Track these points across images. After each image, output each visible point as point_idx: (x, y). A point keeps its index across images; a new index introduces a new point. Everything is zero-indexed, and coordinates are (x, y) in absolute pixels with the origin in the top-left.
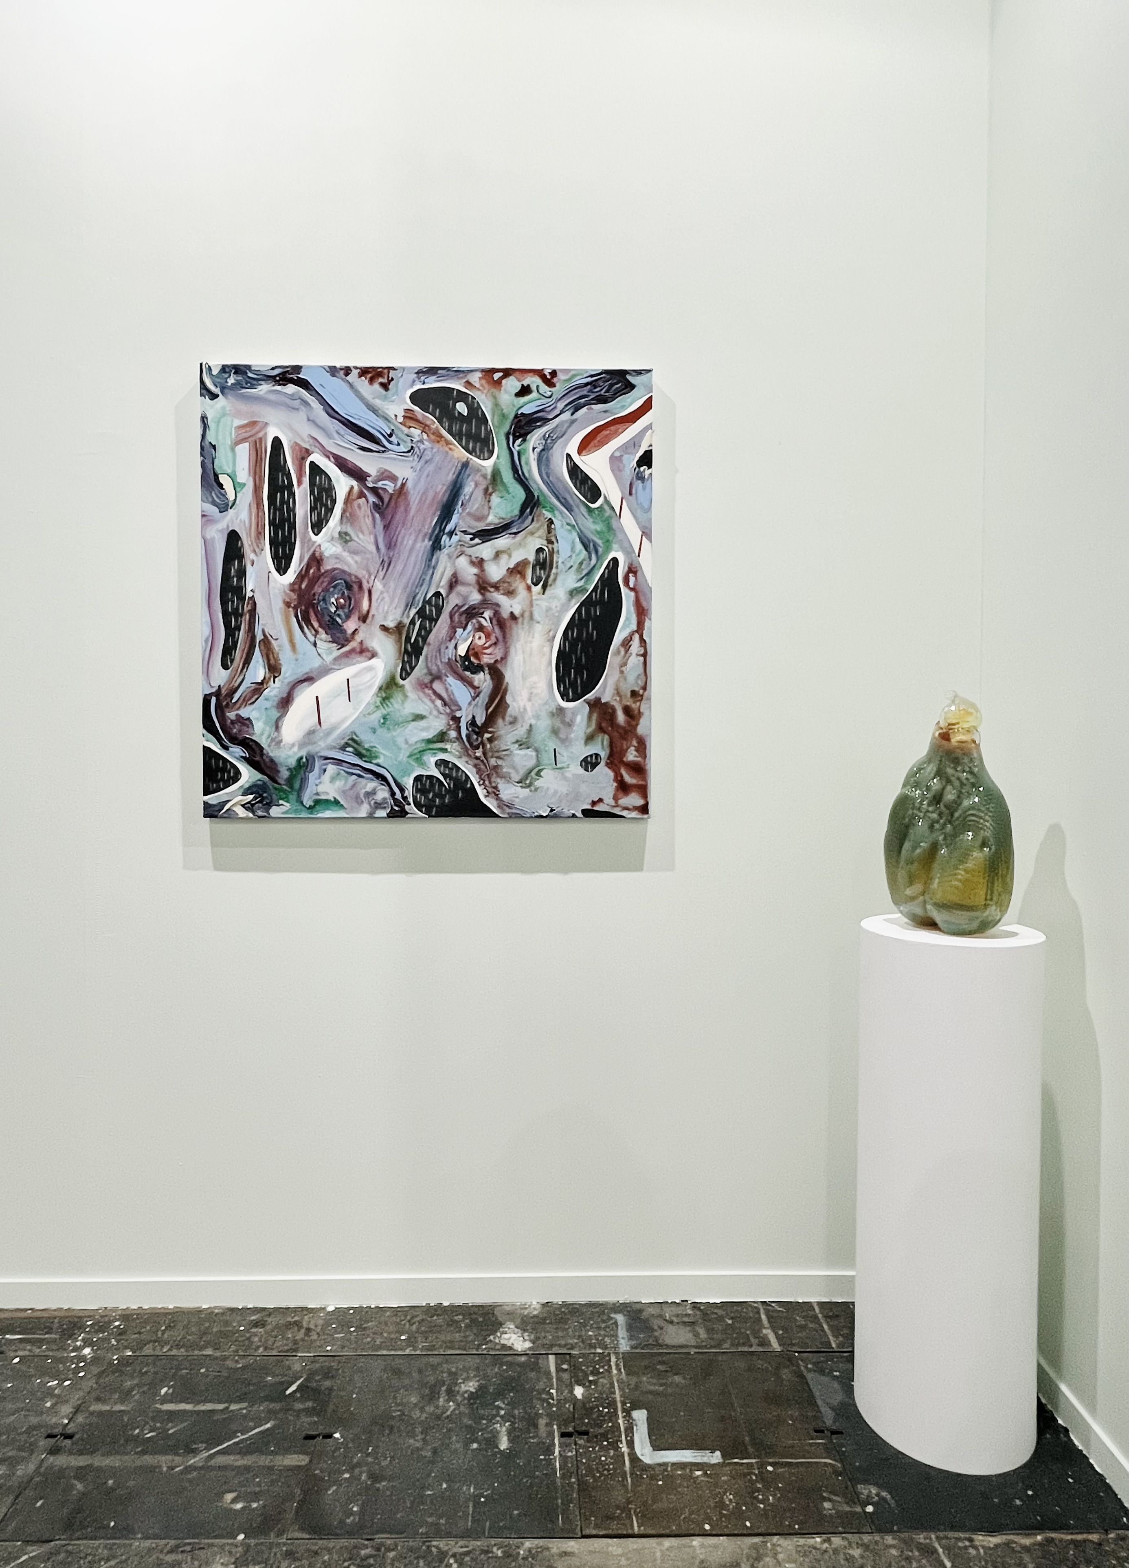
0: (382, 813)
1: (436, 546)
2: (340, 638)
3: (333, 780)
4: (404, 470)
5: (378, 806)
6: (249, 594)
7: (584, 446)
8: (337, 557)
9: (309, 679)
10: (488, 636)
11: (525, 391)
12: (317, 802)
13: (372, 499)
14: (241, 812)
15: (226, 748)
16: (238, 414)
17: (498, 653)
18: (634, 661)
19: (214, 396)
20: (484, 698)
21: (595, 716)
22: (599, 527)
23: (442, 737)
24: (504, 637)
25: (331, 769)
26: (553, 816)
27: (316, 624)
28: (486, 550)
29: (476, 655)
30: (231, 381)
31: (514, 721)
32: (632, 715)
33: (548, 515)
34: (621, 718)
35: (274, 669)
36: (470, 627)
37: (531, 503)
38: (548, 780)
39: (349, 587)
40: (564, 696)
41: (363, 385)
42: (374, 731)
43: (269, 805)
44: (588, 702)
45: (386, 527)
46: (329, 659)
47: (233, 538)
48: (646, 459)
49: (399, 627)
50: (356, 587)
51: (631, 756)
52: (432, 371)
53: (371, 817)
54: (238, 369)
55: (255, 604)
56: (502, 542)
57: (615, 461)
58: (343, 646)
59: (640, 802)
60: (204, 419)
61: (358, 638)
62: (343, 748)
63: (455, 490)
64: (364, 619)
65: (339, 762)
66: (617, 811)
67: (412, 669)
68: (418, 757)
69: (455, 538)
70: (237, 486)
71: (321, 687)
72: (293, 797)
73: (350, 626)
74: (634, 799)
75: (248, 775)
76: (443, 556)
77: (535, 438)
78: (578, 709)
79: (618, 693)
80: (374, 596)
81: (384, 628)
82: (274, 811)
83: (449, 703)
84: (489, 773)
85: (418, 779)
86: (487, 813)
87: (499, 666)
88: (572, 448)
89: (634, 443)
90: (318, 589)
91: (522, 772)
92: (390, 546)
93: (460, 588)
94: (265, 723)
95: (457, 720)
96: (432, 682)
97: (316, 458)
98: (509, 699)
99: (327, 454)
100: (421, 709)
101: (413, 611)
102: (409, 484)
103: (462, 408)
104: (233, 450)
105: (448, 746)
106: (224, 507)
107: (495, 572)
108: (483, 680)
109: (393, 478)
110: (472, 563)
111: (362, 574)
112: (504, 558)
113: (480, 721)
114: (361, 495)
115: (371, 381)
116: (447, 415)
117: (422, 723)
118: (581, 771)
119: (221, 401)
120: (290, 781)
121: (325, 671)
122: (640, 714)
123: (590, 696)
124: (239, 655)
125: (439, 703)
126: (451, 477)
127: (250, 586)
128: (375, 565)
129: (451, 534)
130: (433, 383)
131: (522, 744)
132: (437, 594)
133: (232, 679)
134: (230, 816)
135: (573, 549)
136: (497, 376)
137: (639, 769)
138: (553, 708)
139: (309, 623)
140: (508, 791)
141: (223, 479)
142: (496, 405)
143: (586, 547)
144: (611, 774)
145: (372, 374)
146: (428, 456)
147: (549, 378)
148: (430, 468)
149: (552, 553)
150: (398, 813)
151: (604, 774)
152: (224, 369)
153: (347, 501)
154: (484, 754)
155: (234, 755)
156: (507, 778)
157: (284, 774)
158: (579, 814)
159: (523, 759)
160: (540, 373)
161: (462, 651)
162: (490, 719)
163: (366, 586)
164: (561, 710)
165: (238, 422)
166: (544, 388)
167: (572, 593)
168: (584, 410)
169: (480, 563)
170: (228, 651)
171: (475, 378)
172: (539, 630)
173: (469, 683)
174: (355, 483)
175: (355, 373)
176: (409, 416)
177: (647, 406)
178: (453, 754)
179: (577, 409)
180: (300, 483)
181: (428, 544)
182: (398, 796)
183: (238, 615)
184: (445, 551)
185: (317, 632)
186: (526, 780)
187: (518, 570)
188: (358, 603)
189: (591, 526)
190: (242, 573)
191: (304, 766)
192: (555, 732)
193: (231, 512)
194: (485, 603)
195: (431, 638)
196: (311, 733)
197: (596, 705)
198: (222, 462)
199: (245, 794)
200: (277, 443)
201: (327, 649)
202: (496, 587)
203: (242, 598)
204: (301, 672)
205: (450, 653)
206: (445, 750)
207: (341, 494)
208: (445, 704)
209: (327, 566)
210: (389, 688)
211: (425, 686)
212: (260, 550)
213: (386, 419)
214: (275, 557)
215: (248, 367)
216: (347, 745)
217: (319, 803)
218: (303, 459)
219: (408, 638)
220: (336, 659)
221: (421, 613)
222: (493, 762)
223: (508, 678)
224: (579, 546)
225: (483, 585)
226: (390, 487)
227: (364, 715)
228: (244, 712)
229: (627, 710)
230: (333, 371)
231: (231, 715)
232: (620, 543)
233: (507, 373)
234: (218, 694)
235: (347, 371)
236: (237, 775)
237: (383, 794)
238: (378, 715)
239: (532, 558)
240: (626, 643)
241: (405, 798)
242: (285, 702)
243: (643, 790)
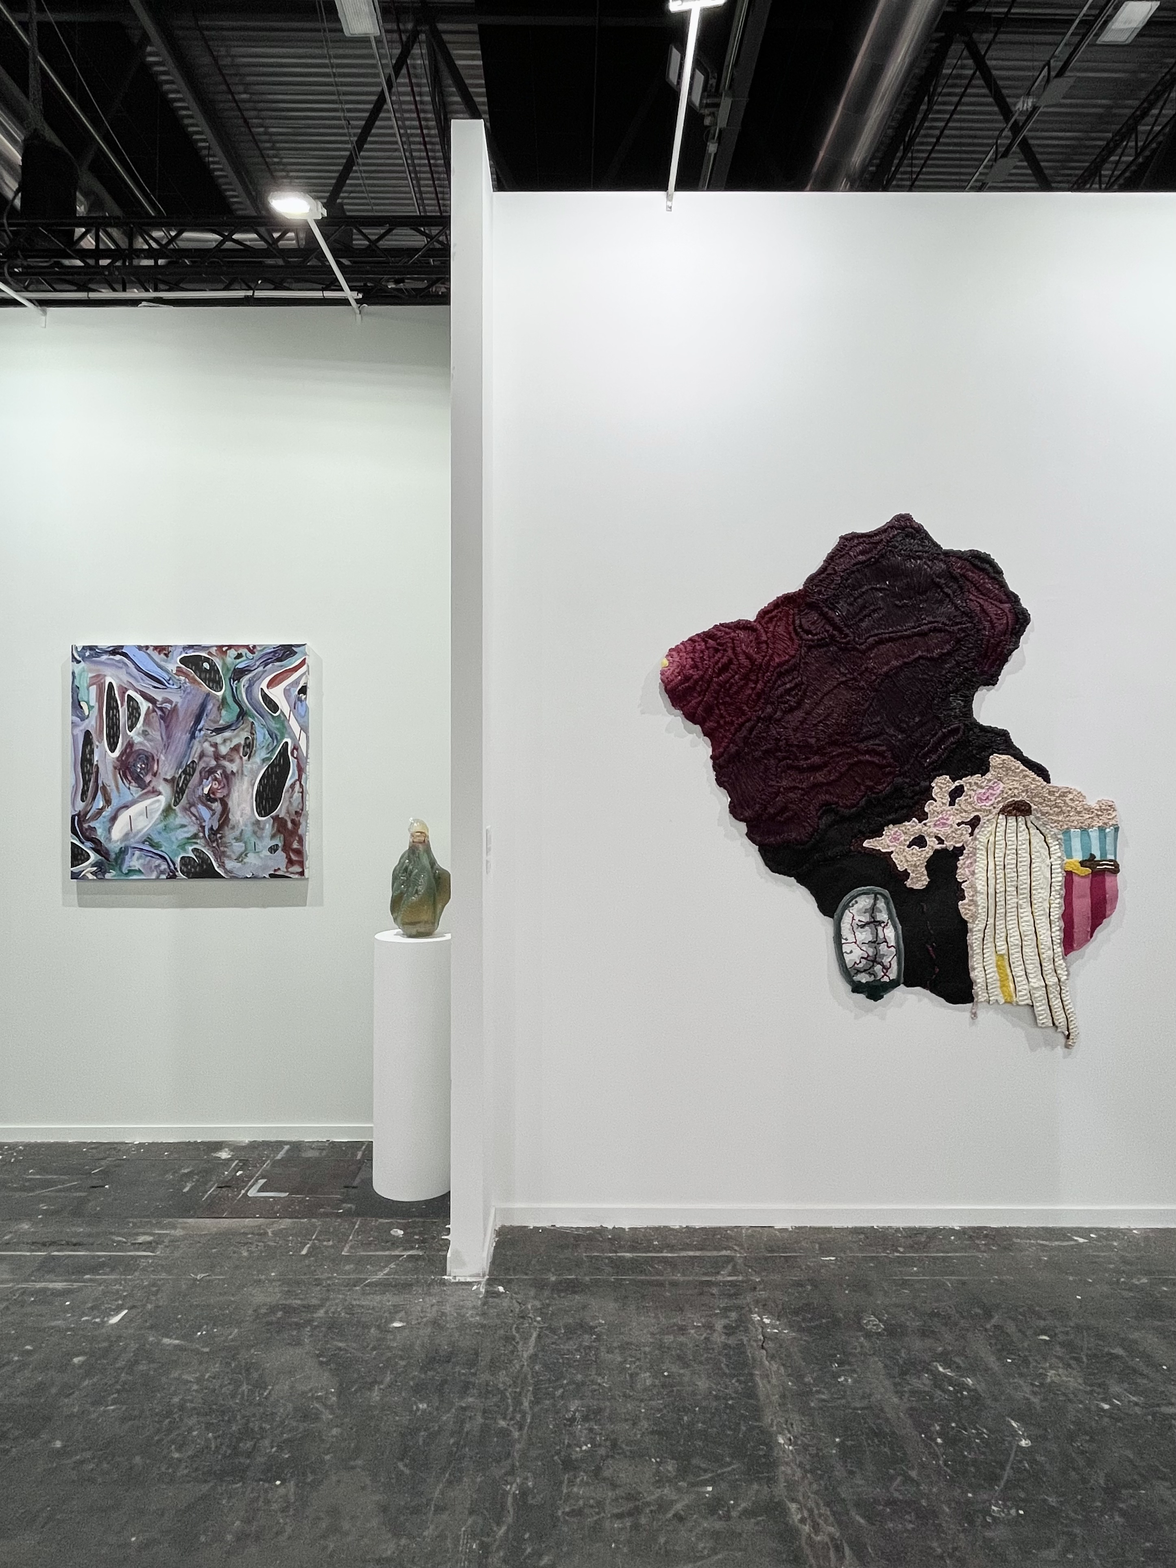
0: (164, 877)
1: (193, 737)
2: (142, 785)
3: (138, 859)
4: (176, 698)
5: (162, 872)
6: (95, 763)
7: (270, 684)
8: (141, 743)
9: (126, 807)
10: (219, 784)
11: (239, 656)
12: (130, 871)
13: (159, 713)
14: (90, 876)
15: (83, 843)
16: (91, 671)
17: (225, 792)
18: (297, 795)
19: (78, 662)
20: (217, 815)
21: (276, 825)
22: (278, 726)
23: (195, 836)
24: (228, 783)
25: (137, 853)
26: (254, 877)
27: (130, 778)
28: (218, 739)
29: (213, 793)
30: (87, 654)
31: (233, 828)
32: (296, 824)
33: (251, 720)
34: (290, 825)
35: (108, 802)
36: (210, 779)
37: (242, 714)
38: (251, 858)
39: (147, 758)
40: (260, 814)
41: (155, 655)
42: (160, 833)
43: (104, 873)
44: (272, 817)
45: (167, 727)
46: (136, 796)
47: (87, 734)
48: (303, 690)
49: (173, 779)
50: (150, 759)
51: (295, 845)
52: (191, 647)
53: (158, 878)
54: (91, 648)
55: (98, 768)
56: (227, 734)
57: (286, 692)
58: (143, 789)
59: (301, 870)
60: (73, 673)
61: (152, 785)
62: (143, 843)
63: (203, 707)
64: (155, 775)
65: (141, 850)
66: (287, 875)
67: (180, 800)
68: (182, 846)
69: (202, 733)
70: (90, 708)
71: (133, 811)
72: (117, 868)
73: (148, 779)
74: (297, 869)
75: (93, 857)
76: (196, 742)
77: (245, 680)
78: (267, 821)
79: (288, 812)
80: (160, 763)
81: (165, 780)
82: (108, 876)
83: (200, 819)
84: (220, 856)
85: (183, 858)
86: (219, 876)
87: (226, 799)
88: (264, 685)
89: (297, 682)
90: (131, 760)
91: (238, 854)
92: (169, 737)
93: (205, 759)
94: (104, 830)
95: (203, 827)
96: (190, 807)
97: (131, 692)
98: (230, 816)
99: (136, 690)
100: (184, 821)
101: (180, 771)
102: (179, 705)
103: (206, 665)
104: (88, 689)
105: (198, 841)
106: (83, 719)
107: (224, 750)
108: (217, 806)
109: (170, 702)
110: (211, 745)
111: (154, 752)
112: (228, 743)
113: (215, 828)
114: (154, 711)
115: (160, 653)
116: (199, 669)
117: (185, 829)
118: (269, 854)
119: (82, 664)
120: (116, 860)
121: (134, 802)
122: (300, 823)
123: (273, 814)
124: (89, 793)
125: (194, 818)
126: (201, 701)
127: (96, 758)
128: (161, 747)
129: (200, 730)
130: (191, 653)
131: (237, 839)
132: (193, 762)
133: (87, 805)
134: (85, 878)
135: (264, 738)
136: (224, 649)
137: (299, 852)
138: (253, 820)
139: (126, 778)
140: (230, 864)
141: (83, 704)
142: (224, 664)
143: (271, 737)
144: (285, 855)
145: (160, 649)
146: (189, 691)
147: (252, 649)
148: (189, 697)
149: (253, 739)
150: (172, 876)
151: (280, 854)
152: (84, 648)
153: (147, 714)
154: (218, 845)
155: (87, 847)
156: (229, 857)
157: (113, 856)
158: (267, 876)
159: (238, 847)
160: (247, 647)
161: (206, 791)
162: (221, 827)
163: (156, 758)
164: (258, 821)
165: (90, 675)
166: (249, 654)
167: (264, 760)
168: (270, 665)
169: (215, 745)
170: (84, 793)
171: (213, 651)
172: (246, 779)
173: (210, 808)
174: (150, 705)
175: (152, 648)
176: (179, 670)
177: (303, 663)
178: (201, 845)
179: (266, 665)
180: (122, 705)
181: (188, 735)
182: (172, 867)
183: (90, 774)
184: (197, 739)
185: (130, 782)
186: (240, 858)
187: (235, 749)
188: (152, 767)
189: (273, 725)
190: (92, 752)
191: (123, 852)
192: (255, 833)
193: (87, 721)
194: (219, 766)
195: (190, 785)
196: (127, 834)
197: (276, 819)
198: (82, 695)
199: (93, 866)
200: (110, 684)
201: (136, 791)
202: (224, 757)
203: (92, 765)
204: (121, 804)
205: (200, 792)
206: (196, 843)
207: (143, 711)
208: (197, 819)
209: (136, 748)
210: (168, 811)
211: (186, 810)
212: (100, 740)
213: (167, 671)
214: (109, 744)
215: (96, 647)
216: (146, 841)
217: (131, 872)
218: (124, 693)
219: (178, 785)
220: (140, 796)
221: (184, 772)
222: (222, 849)
223: (230, 804)
224: (267, 736)
225: (217, 756)
226: (169, 706)
227: (155, 824)
228: (92, 824)
229: (293, 821)
230: (140, 648)
231: (86, 826)
232: (289, 734)
233: (230, 647)
234: (78, 815)
235: (147, 647)
236: (88, 857)
237: (164, 866)
238: (161, 825)
239: (243, 742)
240: (292, 786)
241: (176, 869)
242: (114, 819)
243: (301, 864)
